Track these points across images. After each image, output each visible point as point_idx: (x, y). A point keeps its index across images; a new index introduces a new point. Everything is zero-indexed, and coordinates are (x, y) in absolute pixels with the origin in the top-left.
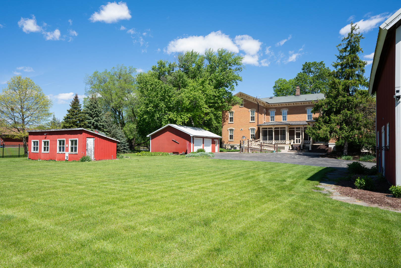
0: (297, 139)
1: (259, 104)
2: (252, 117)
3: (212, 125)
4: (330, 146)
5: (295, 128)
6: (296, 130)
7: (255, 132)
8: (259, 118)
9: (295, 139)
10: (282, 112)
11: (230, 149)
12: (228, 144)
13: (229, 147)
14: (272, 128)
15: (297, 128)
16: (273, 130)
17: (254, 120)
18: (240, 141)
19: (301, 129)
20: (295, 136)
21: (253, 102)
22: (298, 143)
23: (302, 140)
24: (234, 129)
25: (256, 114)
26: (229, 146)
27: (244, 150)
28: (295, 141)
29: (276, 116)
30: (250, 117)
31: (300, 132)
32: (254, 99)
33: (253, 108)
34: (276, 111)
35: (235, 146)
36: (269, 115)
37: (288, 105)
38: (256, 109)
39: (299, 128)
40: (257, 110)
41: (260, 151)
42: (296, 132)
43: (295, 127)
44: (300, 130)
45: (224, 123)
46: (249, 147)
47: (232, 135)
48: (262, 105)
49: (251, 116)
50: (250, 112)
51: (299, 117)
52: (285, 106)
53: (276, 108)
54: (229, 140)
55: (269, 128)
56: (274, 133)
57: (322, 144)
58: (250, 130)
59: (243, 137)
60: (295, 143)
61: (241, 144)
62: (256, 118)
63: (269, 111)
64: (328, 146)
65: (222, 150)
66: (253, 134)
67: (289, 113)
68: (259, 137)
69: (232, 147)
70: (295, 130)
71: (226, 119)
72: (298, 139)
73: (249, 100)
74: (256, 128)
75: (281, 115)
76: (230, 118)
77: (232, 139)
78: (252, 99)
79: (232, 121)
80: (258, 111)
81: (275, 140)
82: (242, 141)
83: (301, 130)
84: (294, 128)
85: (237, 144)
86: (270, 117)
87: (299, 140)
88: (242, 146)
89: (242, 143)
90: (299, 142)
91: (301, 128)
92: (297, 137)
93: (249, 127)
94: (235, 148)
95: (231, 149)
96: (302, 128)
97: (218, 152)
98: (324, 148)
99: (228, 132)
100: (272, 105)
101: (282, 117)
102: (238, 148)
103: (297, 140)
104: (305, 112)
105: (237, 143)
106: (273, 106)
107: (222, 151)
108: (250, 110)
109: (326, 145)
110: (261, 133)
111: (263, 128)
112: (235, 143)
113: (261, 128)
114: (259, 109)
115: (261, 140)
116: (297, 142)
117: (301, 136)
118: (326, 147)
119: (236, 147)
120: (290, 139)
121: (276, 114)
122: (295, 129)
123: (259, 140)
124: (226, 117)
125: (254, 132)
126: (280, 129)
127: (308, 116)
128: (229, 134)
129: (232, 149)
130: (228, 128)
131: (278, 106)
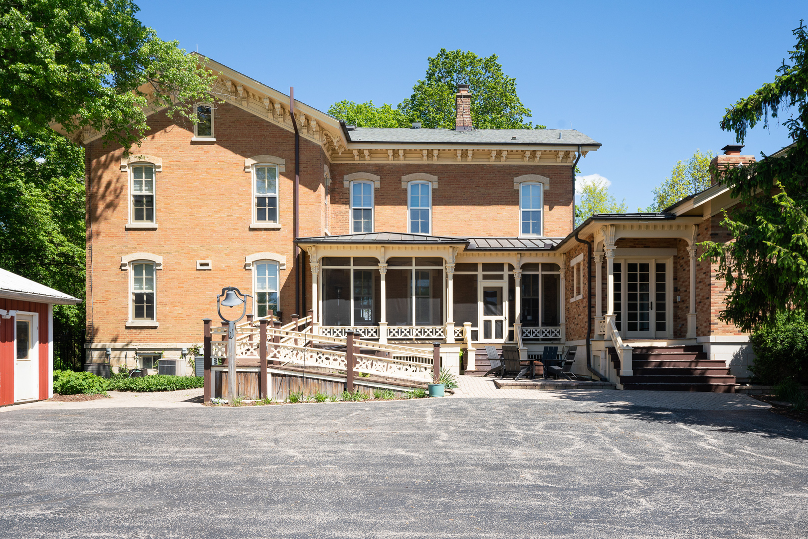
0: (488, 318)
1: (304, 134)
2: (261, 201)
3: (42, 248)
4: (717, 353)
5: (480, 268)
6: (485, 277)
7: (281, 278)
8: (301, 208)
9: (482, 317)
10: (406, 190)
11: (134, 374)
12: (119, 345)
13: (133, 363)
14: (375, 261)
15: (486, 267)
16: (383, 268)
17: (273, 216)
18: (207, 322)
19: (506, 273)
20: (481, 305)
21: (269, 118)
22: (493, 340)
23: (511, 325)
24: (158, 259)
25: (283, 187)
26: (131, 354)
27: (232, 381)
28: (480, 329)
29: (378, 208)
30: (254, 201)
31: (504, 284)
32: (277, 98)
33: (268, 153)
34: (378, 185)
35: (167, 356)
36: (347, 203)
37: (435, 161)
38: (283, 161)
39: (500, 267)
40: (293, 167)
41: (341, 388)
42: (482, 284)
43: (481, 259)
44: (501, 277)
45: (94, 227)
46: (265, 363)
47: (150, 297)
48: (318, 140)
49: (255, 193)
50: (253, 171)
51: (484, 216)
52: (425, 161)
53: (379, 170)
54: (132, 321)
55: (358, 261)
56: (383, 284)
57: (663, 344)
58: (253, 268)
59: (227, 292)
60: (481, 338)
61: (208, 341)
62: (284, 206)
63: (346, 184)
64: (701, 353)
65: (75, 383)
66: (267, 290)
67: (440, 199)
68: (303, 309)
69: (150, 359)
70: (480, 278)
71: (101, 206)
72: (493, 318)
73: (244, 106)
74: (287, 261)
75: (404, 202)
76: (138, 200)
77: (150, 315)
78: (266, 102)
79: (150, 217)
80: (297, 172)
81: (391, 321)
82: (216, 324)
83: (506, 278)
84: (474, 267)
85: (179, 345)
86: (351, 212)
87: (499, 323)
88: (217, 352)
89: (216, 338)
90: (499, 335)
91: (506, 268)
92: (487, 312)
93: (246, 252)
94: (169, 368)
95: (142, 373)
96: (511, 268)
97: (43, 396)
98: (686, 366)
99: (126, 277)
100: (360, 152)
101: (408, 213)
102: (184, 369)
103: (487, 324)
104: (512, 199)
105: (176, 339)
106: (368, 160)
107: (80, 392)
108: (250, 162)
109: (688, 349)
110: (315, 286)
111: (326, 260)
112: (165, 340)
113: (316, 255)
114: (303, 158)
115: (315, 321)
116: (487, 335)
117: (506, 305)
118: (692, 358)
119: (173, 363)
120: (458, 322)
121: (382, 199)
122: (480, 273)
123: (308, 319)
124: (104, 196)
125: (273, 282)
126: (414, 268)
127: (525, 215)
128: (132, 288)
129: (151, 372)
130: (121, 253)
131: (391, 161)
